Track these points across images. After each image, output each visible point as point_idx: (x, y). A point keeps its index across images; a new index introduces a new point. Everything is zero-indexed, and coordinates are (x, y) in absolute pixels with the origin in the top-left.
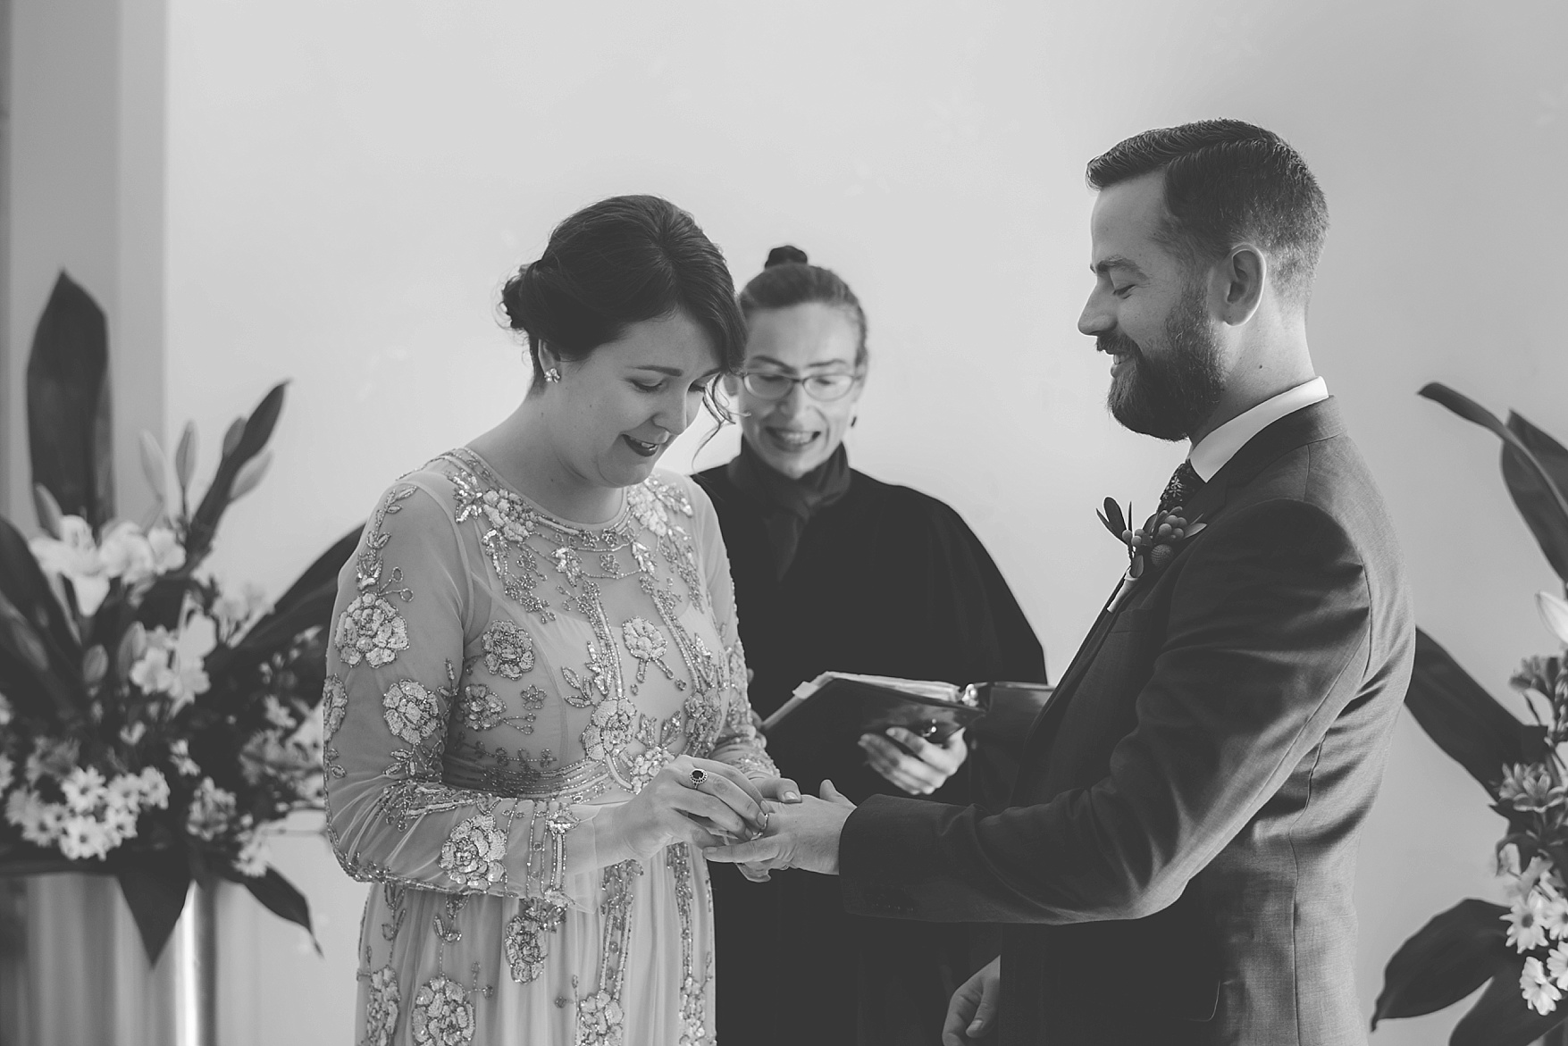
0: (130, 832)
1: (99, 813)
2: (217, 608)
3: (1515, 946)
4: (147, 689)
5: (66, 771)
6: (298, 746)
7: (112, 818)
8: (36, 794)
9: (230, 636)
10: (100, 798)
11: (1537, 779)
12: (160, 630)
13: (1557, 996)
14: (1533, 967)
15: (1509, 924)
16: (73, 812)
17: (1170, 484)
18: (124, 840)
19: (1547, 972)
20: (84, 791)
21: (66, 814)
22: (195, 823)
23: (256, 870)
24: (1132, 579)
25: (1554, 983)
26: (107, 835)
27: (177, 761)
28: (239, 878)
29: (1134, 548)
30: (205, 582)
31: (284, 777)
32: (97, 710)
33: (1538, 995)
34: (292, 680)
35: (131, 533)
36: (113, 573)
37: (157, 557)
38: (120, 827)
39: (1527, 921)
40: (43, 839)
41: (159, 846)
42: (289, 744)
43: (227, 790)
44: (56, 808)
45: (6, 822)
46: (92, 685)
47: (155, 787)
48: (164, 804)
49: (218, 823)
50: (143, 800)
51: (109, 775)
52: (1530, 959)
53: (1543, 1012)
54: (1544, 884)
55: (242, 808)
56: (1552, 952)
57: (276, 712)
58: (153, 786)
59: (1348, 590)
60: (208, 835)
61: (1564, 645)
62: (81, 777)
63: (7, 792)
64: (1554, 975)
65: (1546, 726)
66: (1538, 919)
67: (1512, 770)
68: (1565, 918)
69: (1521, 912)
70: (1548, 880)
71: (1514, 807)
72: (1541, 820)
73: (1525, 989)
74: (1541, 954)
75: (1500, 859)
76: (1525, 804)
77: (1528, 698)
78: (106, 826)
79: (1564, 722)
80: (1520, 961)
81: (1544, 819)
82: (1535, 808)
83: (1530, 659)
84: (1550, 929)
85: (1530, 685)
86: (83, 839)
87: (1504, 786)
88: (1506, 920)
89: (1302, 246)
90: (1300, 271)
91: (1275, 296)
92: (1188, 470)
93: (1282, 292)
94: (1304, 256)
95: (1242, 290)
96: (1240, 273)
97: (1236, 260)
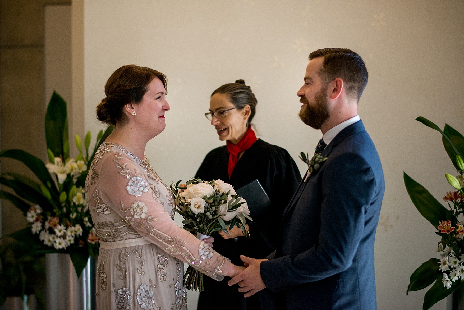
0: (72, 242)
1: (64, 237)
3: (441, 270)
4: (77, 204)
5: (55, 226)
7: (68, 238)
8: (48, 232)
10: (65, 233)
11: (448, 225)
12: (81, 188)
13: (451, 283)
14: (446, 276)
15: (440, 264)
16: (57, 237)
17: (318, 145)
18: (71, 244)
19: (449, 277)
20: (60, 231)
21: (55, 237)
22: (90, 240)
25: (451, 280)
26: (66, 243)
27: (85, 223)
29: (310, 165)
32: (65, 210)
33: (447, 283)
35: (73, 162)
36: (68, 172)
37: (80, 167)
38: (70, 241)
39: (444, 264)
40: (49, 244)
41: (81, 246)
44: (53, 235)
45: (39, 240)
46: (62, 203)
47: (79, 230)
48: (81, 234)
50: (76, 233)
51: (67, 227)
52: (444, 274)
53: (448, 288)
54: (451, 254)
56: (451, 272)
58: (78, 229)
59: (367, 174)
60: (93, 243)
61: (456, 188)
62: (59, 227)
63: (40, 231)
64: (451, 278)
65: (453, 211)
66: (448, 263)
67: (441, 222)
68: (455, 263)
69: (443, 261)
70: (452, 253)
71: (442, 233)
72: (449, 236)
73: (443, 282)
74: (448, 273)
75: (439, 247)
76: (444, 232)
77: (448, 203)
78: (66, 241)
79: (458, 210)
80: (442, 274)
81: (450, 236)
82: (447, 233)
83: (448, 192)
84: (451, 266)
85: (449, 200)
86: (60, 244)
87: (439, 227)
88: (439, 263)
89: (356, 84)
90: (355, 90)
91: (346, 94)
92: (322, 141)
93: (348, 94)
94: (356, 86)
95: (337, 90)
96: (337, 86)
97: (336, 82)
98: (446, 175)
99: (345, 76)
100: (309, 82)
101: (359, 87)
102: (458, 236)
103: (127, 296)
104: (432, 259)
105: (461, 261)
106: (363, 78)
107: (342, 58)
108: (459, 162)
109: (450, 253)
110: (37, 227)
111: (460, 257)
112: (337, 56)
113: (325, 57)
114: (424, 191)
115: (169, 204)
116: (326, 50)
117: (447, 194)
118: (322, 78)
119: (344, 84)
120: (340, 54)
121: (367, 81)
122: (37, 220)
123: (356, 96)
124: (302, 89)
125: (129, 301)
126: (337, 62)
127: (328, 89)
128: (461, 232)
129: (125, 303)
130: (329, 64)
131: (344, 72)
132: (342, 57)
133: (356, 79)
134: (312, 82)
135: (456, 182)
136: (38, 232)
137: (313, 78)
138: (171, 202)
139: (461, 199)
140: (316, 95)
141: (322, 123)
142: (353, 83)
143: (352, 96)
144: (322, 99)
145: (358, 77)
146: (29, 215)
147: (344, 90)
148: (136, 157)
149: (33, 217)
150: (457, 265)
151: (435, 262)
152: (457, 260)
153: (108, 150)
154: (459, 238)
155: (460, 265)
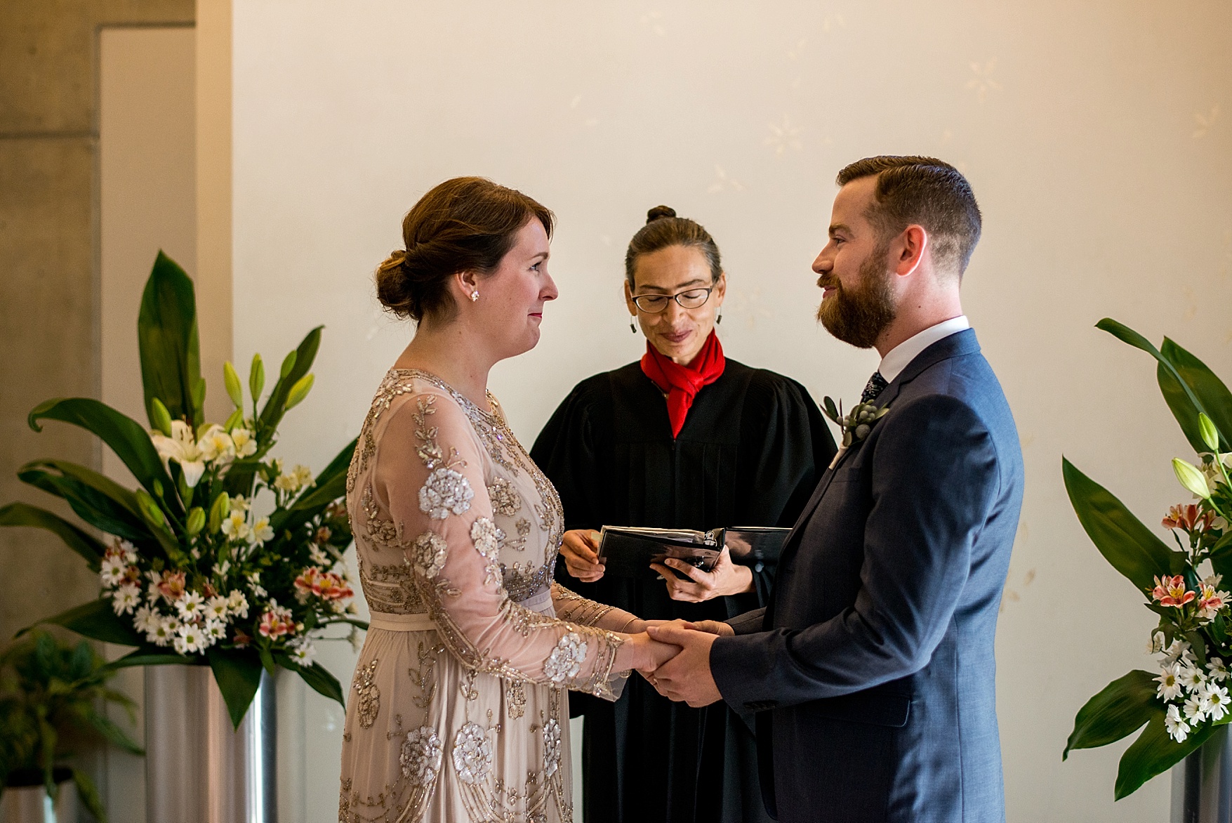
0: (222, 635)
1: (201, 621)
2: (278, 482)
3: (1162, 698)
4: (232, 538)
5: (177, 594)
6: (334, 576)
7: (210, 625)
8: (155, 610)
9: (286, 502)
10: (201, 611)
11: (1176, 585)
12: (240, 497)
13: (1188, 729)
14: (1174, 711)
15: (1159, 683)
16: (182, 621)
17: (868, 385)
18: (218, 640)
19: (1182, 715)
20: (190, 607)
21: (178, 624)
22: (264, 629)
23: (306, 662)
24: (844, 448)
25: (1188, 722)
26: (206, 637)
27: (252, 587)
28: (295, 667)
29: (845, 428)
30: (269, 464)
31: (325, 598)
32: (196, 554)
33: (1176, 729)
34: (327, 533)
35: (218, 432)
36: (208, 458)
37: (238, 448)
38: (215, 631)
39: (1170, 681)
40: (161, 641)
42: (328, 574)
43: (286, 607)
44: (170, 619)
45: (134, 629)
46: (193, 536)
47: (240, 604)
48: (245, 616)
49: (281, 628)
50: (230, 613)
51: (207, 596)
52: (1170, 705)
53: (1180, 741)
54: (1184, 659)
55: (297, 618)
56: (1186, 701)
57: (317, 554)
58: (238, 603)
59: (981, 448)
60: (274, 638)
61: (1196, 496)
62: (188, 598)
63: (135, 609)
64: (1188, 717)
65: (1188, 552)
66: (1178, 680)
67: (1161, 580)
68: (1197, 679)
69: (1167, 676)
70: (1187, 656)
71: (1162, 605)
72: (1180, 613)
73: (1168, 726)
74: (1179, 703)
75: (1153, 642)
76: (1169, 603)
77: (1174, 533)
78: (205, 631)
79: (1200, 549)
80: (1165, 708)
81: (1182, 614)
82: (1175, 605)
83: (1175, 507)
84: (1186, 687)
85: (1177, 525)
86: (190, 640)
87: (1156, 591)
88: (1157, 681)
89: (956, 237)
90: (952, 252)
91: (933, 264)
92: (878, 376)
93: (938, 262)
94: (956, 244)
95: (910, 254)
96: (910, 243)
97: (909, 234)
98: (1174, 462)
99: (930, 221)
100: (842, 234)
101: (961, 247)
102: (1200, 614)
103: (431, 749)
104: (1135, 672)
105: (1211, 674)
106: (971, 226)
107: (922, 177)
108: (1205, 429)
109: (1181, 656)
110: (127, 597)
111: (1209, 666)
112: (908, 174)
113: (881, 177)
114: (1113, 504)
115: (541, 528)
116: (880, 160)
117: (1173, 511)
118: (875, 227)
119: (928, 238)
120: (915, 168)
121: (980, 233)
122: (127, 580)
123: (955, 266)
124: (824, 253)
125: (434, 759)
126: (910, 186)
127: (890, 251)
128: (1209, 603)
129: (421, 765)
130: (889, 194)
131: (928, 209)
132: (921, 175)
133: (956, 228)
134: (852, 236)
135: (1199, 479)
136: (130, 611)
137: (852, 227)
138: (545, 521)
139: (1206, 523)
140: (861, 266)
141: (877, 332)
142: (950, 237)
143: (947, 267)
144: (876, 277)
145: (959, 222)
146: (106, 566)
147: (928, 253)
148: (471, 404)
149: (116, 571)
150: (1202, 684)
151: (1143, 679)
152: (1200, 672)
153: (405, 389)
154: (1204, 617)
155: (1210, 684)
